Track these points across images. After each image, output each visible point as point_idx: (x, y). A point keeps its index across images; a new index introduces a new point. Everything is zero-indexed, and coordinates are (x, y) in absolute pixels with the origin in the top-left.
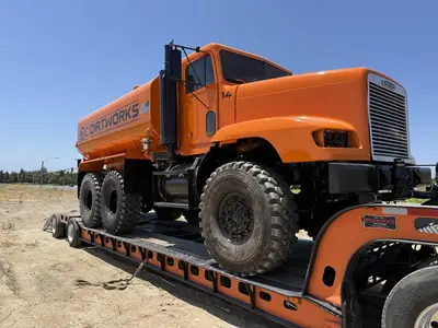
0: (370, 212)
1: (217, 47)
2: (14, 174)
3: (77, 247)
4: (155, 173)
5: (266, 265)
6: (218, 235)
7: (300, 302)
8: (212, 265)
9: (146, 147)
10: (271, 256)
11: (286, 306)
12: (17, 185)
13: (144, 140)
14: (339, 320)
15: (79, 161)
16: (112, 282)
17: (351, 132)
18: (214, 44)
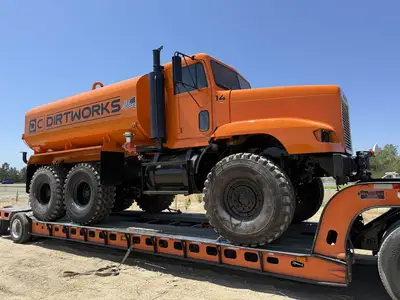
0: (365, 189)
1: (207, 57)
4: (143, 164)
5: (277, 235)
6: (226, 215)
7: (307, 260)
9: (128, 140)
11: (293, 265)
13: (127, 134)
14: (344, 268)
15: (25, 154)
18: (203, 54)
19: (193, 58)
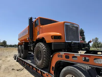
2: (13, 45)
3: (17, 62)
4: (28, 45)
5: (43, 66)
6: (36, 59)
7: (49, 75)
8: (36, 66)
9: (28, 39)
10: (44, 64)
12: (14, 48)
13: (27, 38)
16: (19, 69)
17: (61, 36)
19: (35, 18)
